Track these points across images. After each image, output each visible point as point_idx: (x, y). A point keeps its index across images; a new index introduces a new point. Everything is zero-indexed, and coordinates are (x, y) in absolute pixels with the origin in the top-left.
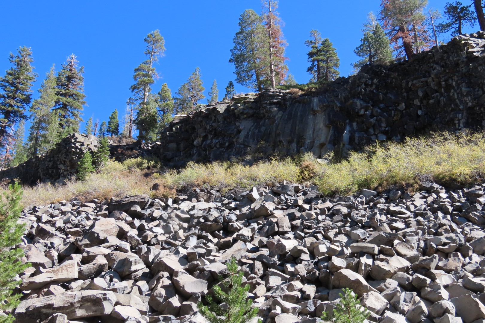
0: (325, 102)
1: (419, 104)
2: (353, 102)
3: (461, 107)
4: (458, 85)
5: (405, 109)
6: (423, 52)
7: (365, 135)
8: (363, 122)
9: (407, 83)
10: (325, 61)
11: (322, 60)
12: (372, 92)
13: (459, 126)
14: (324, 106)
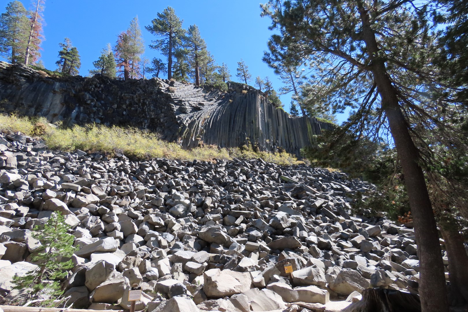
0: (64, 88)
1: (125, 108)
2: (84, 94)
3: (148, 117)
4: (149, 104)
5: (116, 109)
6: (135, 79)
7: (87, 117)
8: (88, 108)
9: (121, 94)
10: (70, 61)
11: (68, 60)
12: (99, 92)
13: (144, 127)
14: (63, 90)
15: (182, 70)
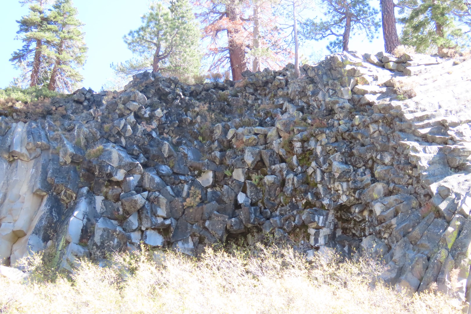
0: (40, 137)
1: (242, 179)
2: (103, 150)
3: (326, 202)
4: (327, 154)
5: (213, 186)
6: (266, 70)
7: (119, 229)
8: (118, 199)
9: (225, 131)
10: (54, 46)
11: (48, 42)
12: (149, 135)
13: (316, 241)
14: (37, 146)
15: (434, 8)
